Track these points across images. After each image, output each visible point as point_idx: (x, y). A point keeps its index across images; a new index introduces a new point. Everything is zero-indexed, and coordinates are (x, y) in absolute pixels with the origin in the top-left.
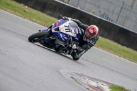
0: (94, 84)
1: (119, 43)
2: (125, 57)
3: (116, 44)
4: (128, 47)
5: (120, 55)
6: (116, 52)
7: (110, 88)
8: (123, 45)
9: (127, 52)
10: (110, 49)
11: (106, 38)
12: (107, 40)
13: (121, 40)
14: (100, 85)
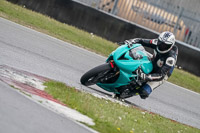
0: (21, 79)
1: (56, 19)
2: (66, 39)
3: (53, 20)
4: (69, 24)
5: (59, 36)
6: (52, 32)
7: (44, 84)
8: (63, 22)
9: (69, 31)
10: (43, 28)
11: (37, 11)
12: (39, 15)
13: (60, 15)
14: (30, 80)
